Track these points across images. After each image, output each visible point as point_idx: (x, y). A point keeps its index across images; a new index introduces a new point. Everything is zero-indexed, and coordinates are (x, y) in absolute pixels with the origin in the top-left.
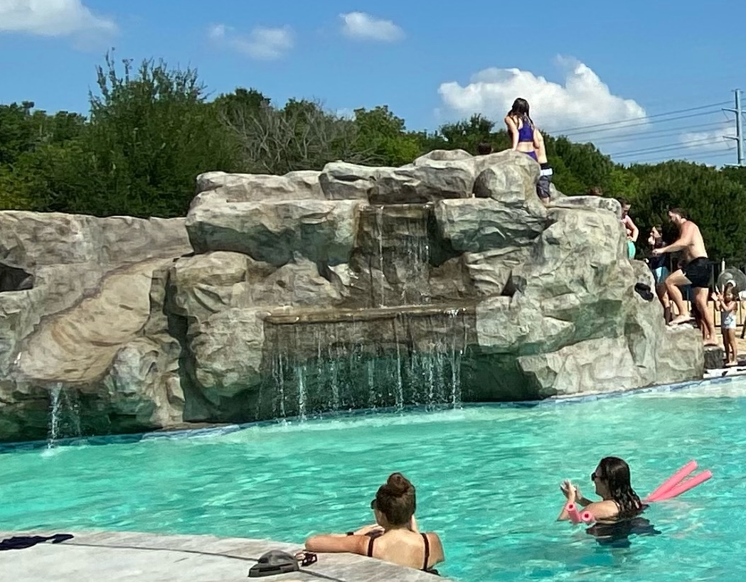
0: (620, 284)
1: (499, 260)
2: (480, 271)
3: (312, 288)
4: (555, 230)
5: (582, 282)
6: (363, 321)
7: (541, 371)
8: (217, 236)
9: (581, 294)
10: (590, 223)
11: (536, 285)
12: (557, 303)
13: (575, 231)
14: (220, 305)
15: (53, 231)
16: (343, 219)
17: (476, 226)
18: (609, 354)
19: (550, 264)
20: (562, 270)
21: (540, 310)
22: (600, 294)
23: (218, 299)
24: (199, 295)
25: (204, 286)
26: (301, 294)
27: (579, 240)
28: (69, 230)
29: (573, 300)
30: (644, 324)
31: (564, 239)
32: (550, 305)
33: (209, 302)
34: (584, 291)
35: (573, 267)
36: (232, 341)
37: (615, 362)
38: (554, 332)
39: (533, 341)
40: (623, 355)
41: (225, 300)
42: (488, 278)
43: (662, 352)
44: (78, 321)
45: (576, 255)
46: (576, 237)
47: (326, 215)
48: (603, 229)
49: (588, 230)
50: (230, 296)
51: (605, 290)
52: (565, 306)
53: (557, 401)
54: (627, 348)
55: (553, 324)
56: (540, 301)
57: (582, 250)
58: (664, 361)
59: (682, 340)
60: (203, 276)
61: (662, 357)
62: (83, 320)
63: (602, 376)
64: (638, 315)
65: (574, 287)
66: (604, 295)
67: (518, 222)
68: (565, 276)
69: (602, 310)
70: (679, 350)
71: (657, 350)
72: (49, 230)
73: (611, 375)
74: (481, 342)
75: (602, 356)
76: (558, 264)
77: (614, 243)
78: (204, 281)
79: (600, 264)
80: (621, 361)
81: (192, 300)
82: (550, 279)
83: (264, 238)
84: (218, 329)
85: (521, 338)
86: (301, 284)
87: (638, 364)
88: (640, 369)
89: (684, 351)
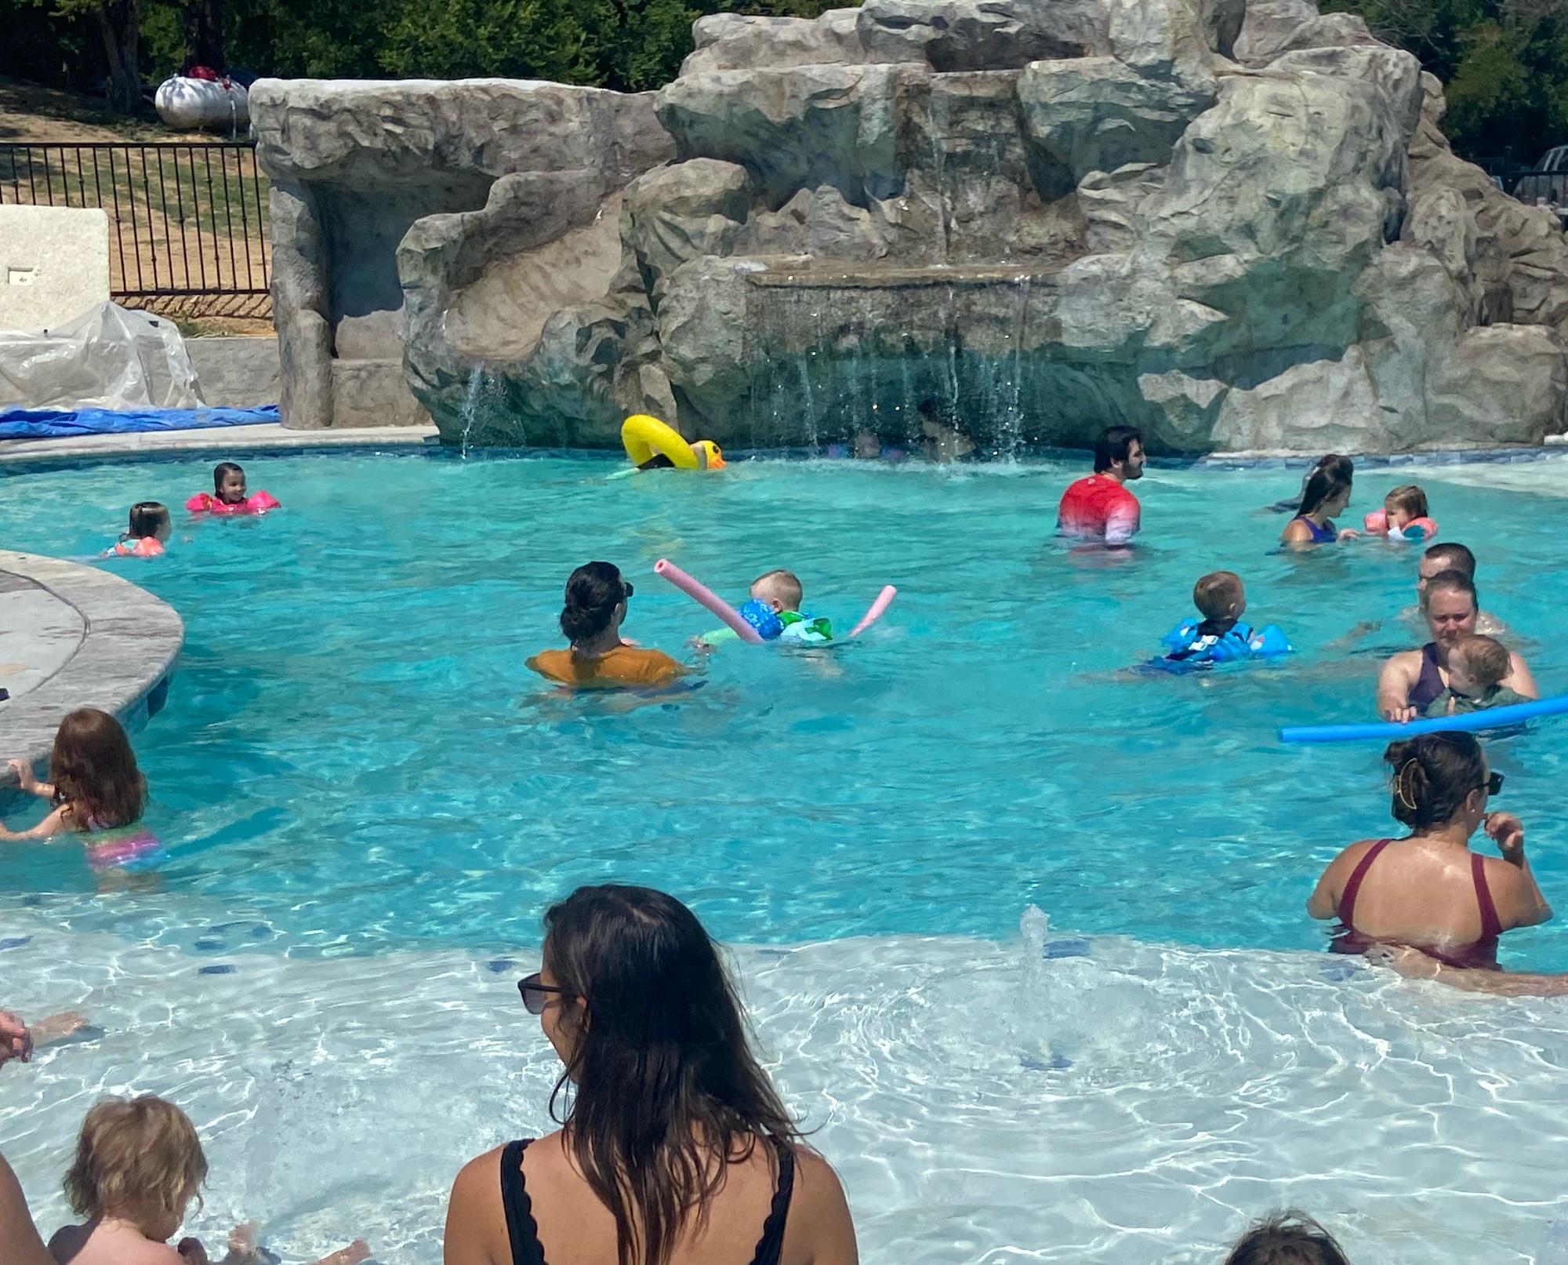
0: (1334, 238)
1: (1135, 183)
2: (1103, 203)
3: (840, 223)
4: (1206, 125)
5: (1249, 231)
6: (885, 289)
7: (1172, 401)
8: (699, 129)
9: (1246, 256)
10: (1275, 109)
11: (1163, 235)
12: (1202, 271)
13: (1241, 125)
14: (689, 249)
15: (540, 116)
16: (874, 101)
17: (1088, 114)
18: (1320, 380)
19: (1193, 192)
20: (1212, 205)
21: (1169, 284)
22: (1289, 256)
23: (686, 238)
24: (661, 230)
25: (667, 216)
26: (828, 236)
27: (1246, 144)
28: (561, 115)
29: (1229, 266)
30: (1396, 321)
31: (1219, 141)
32: (1187, 273)
33: (675, 243)
34: (1253, 247)
35: (1232, 200)
36: (701, 310)
37: (1334, 395)
38: (1191, 329)
39: (1156, 344)
40: (1351, 382)
41: (696, 242)
42: (1114, 217)
43: (1442, 382)
44: (554, 265)
45: (1241, 175)
46: (1243, 138)
47: (846, 92)
48: (1304, 119)
49: (1267, 122)
50: (701, 234)
51: (1299, 249)
52: (1215, 279)
53: (1210, 463)
54: (1362, 369)
55: (1192, 313)
56: (1171, 266)
57: (1253, 165)
58: (1446, 400)
59: (1495, 360)
60: (666, 198)
61: (1444, 391)
62: (562, 264)
63: (1303, 421)
64: (1383, 303)
65: (1235, 242)
66: (1296, 258)
67: (1163, 106)
68: (1217, 218)
69: (1301, 289)
70: (1486, 381)
71: (1428, 378)
72: (534, 114)
73: (1321, 421)
74: (1065, 339)
75: (1307, 382)
76: (1207, 193)
77: (1325, 151)
78: (667, 208)
79: (1284, 195)
80: (1346, 394)
81: (654, 239)
82: (1190, 223)
83: (764, 134)
84: (687, 290)
85: (1137, 337)
86: (827, 218)
87: (1382, 402)
88: (1387, 414)
89: (1497, 383)
